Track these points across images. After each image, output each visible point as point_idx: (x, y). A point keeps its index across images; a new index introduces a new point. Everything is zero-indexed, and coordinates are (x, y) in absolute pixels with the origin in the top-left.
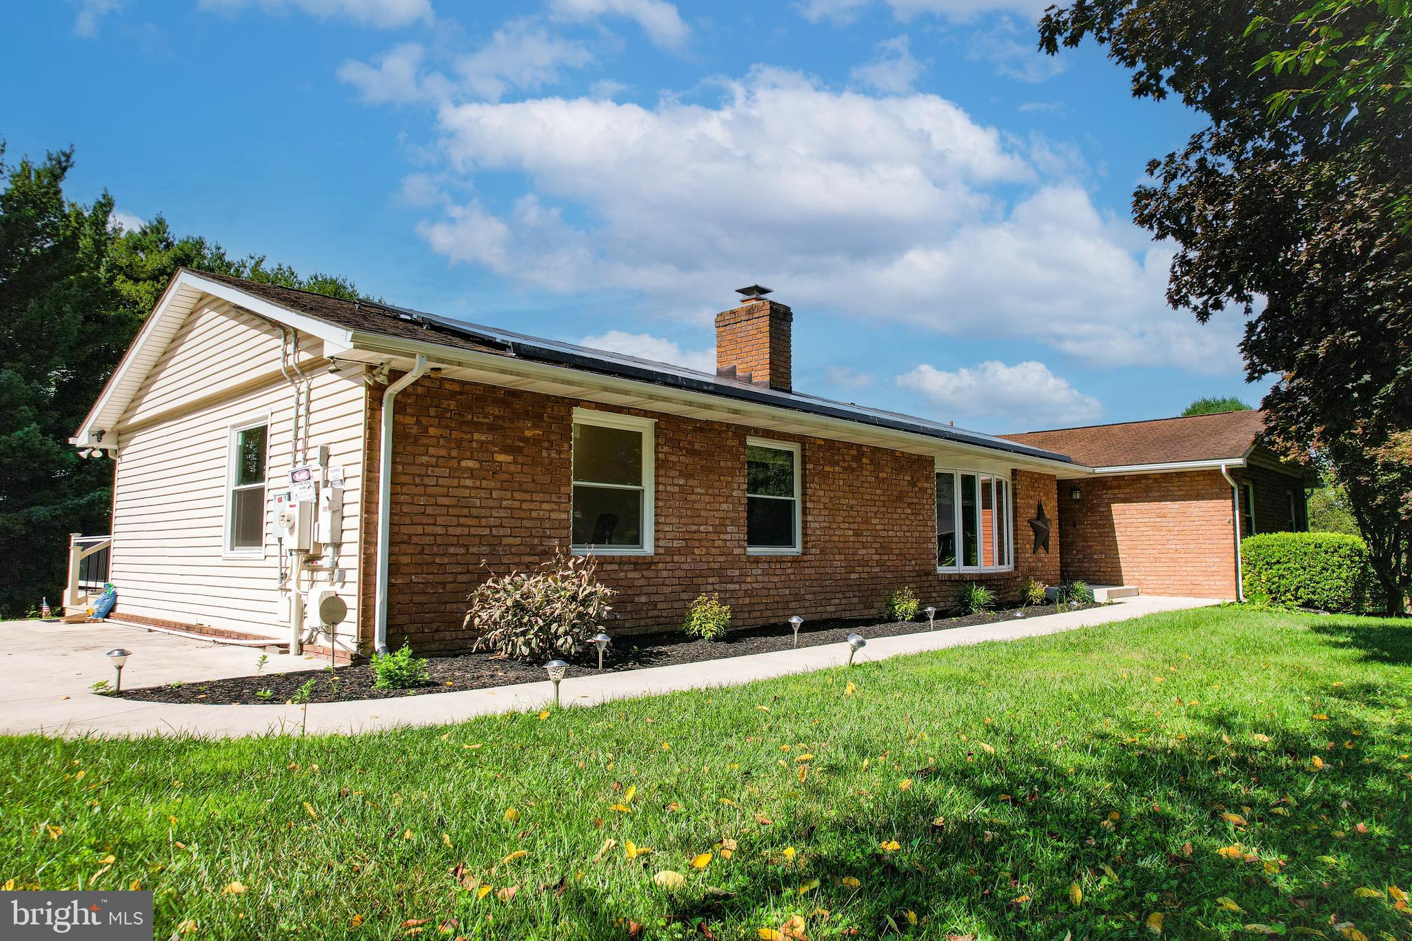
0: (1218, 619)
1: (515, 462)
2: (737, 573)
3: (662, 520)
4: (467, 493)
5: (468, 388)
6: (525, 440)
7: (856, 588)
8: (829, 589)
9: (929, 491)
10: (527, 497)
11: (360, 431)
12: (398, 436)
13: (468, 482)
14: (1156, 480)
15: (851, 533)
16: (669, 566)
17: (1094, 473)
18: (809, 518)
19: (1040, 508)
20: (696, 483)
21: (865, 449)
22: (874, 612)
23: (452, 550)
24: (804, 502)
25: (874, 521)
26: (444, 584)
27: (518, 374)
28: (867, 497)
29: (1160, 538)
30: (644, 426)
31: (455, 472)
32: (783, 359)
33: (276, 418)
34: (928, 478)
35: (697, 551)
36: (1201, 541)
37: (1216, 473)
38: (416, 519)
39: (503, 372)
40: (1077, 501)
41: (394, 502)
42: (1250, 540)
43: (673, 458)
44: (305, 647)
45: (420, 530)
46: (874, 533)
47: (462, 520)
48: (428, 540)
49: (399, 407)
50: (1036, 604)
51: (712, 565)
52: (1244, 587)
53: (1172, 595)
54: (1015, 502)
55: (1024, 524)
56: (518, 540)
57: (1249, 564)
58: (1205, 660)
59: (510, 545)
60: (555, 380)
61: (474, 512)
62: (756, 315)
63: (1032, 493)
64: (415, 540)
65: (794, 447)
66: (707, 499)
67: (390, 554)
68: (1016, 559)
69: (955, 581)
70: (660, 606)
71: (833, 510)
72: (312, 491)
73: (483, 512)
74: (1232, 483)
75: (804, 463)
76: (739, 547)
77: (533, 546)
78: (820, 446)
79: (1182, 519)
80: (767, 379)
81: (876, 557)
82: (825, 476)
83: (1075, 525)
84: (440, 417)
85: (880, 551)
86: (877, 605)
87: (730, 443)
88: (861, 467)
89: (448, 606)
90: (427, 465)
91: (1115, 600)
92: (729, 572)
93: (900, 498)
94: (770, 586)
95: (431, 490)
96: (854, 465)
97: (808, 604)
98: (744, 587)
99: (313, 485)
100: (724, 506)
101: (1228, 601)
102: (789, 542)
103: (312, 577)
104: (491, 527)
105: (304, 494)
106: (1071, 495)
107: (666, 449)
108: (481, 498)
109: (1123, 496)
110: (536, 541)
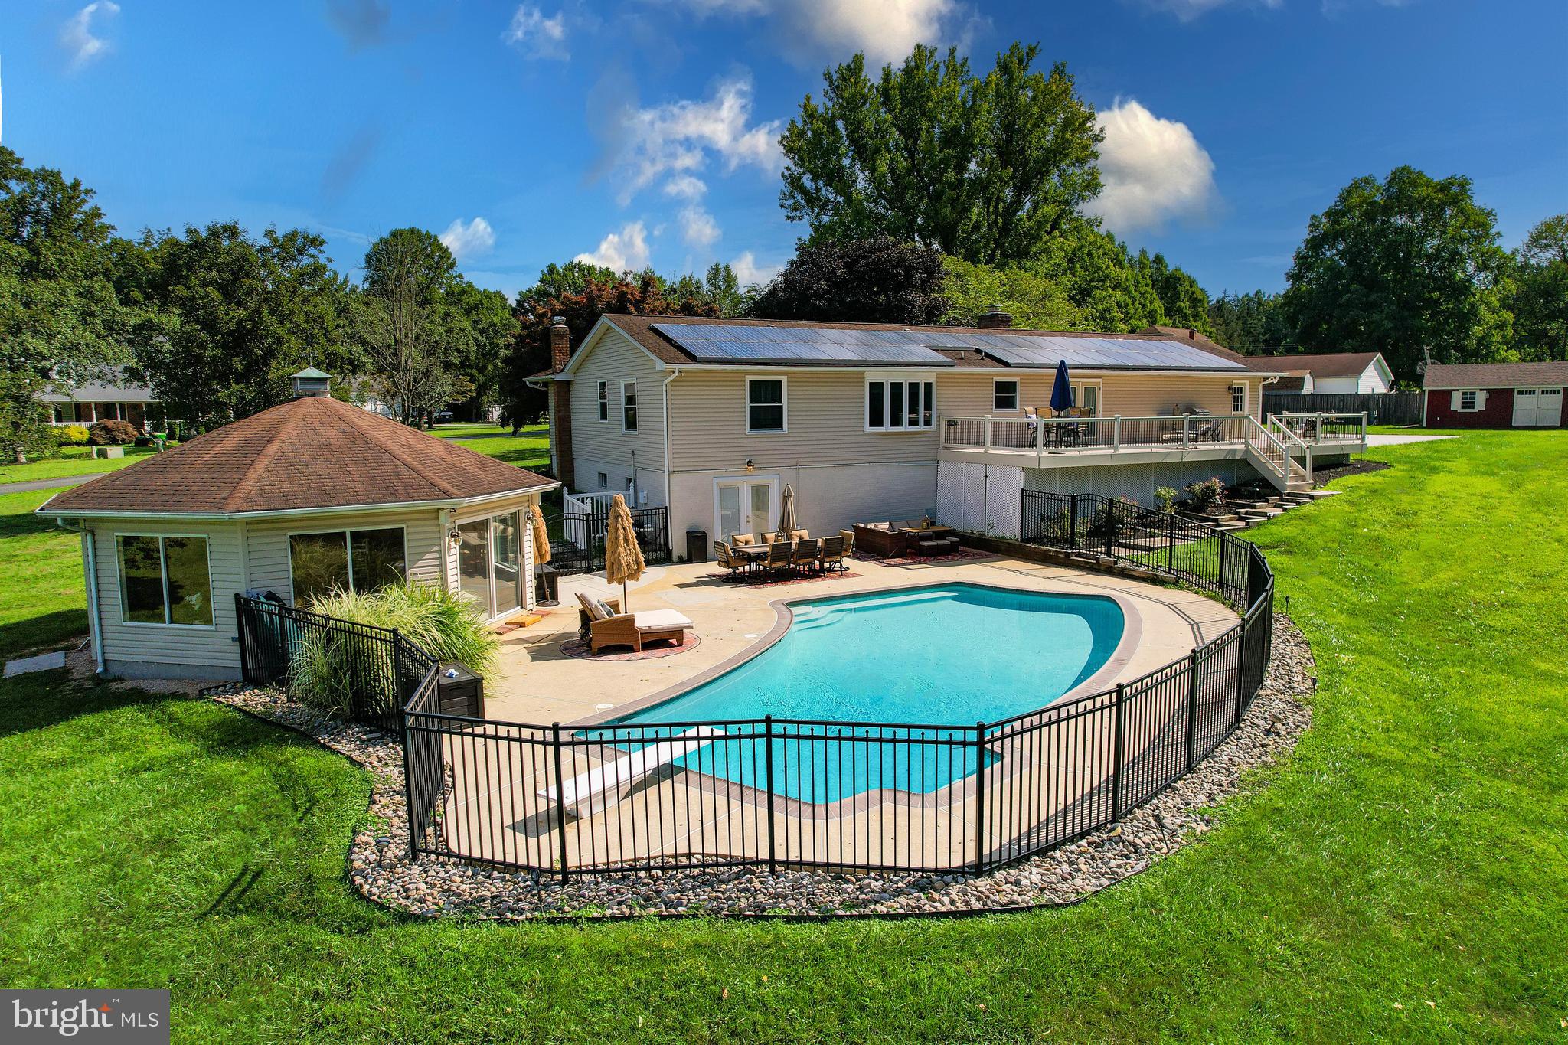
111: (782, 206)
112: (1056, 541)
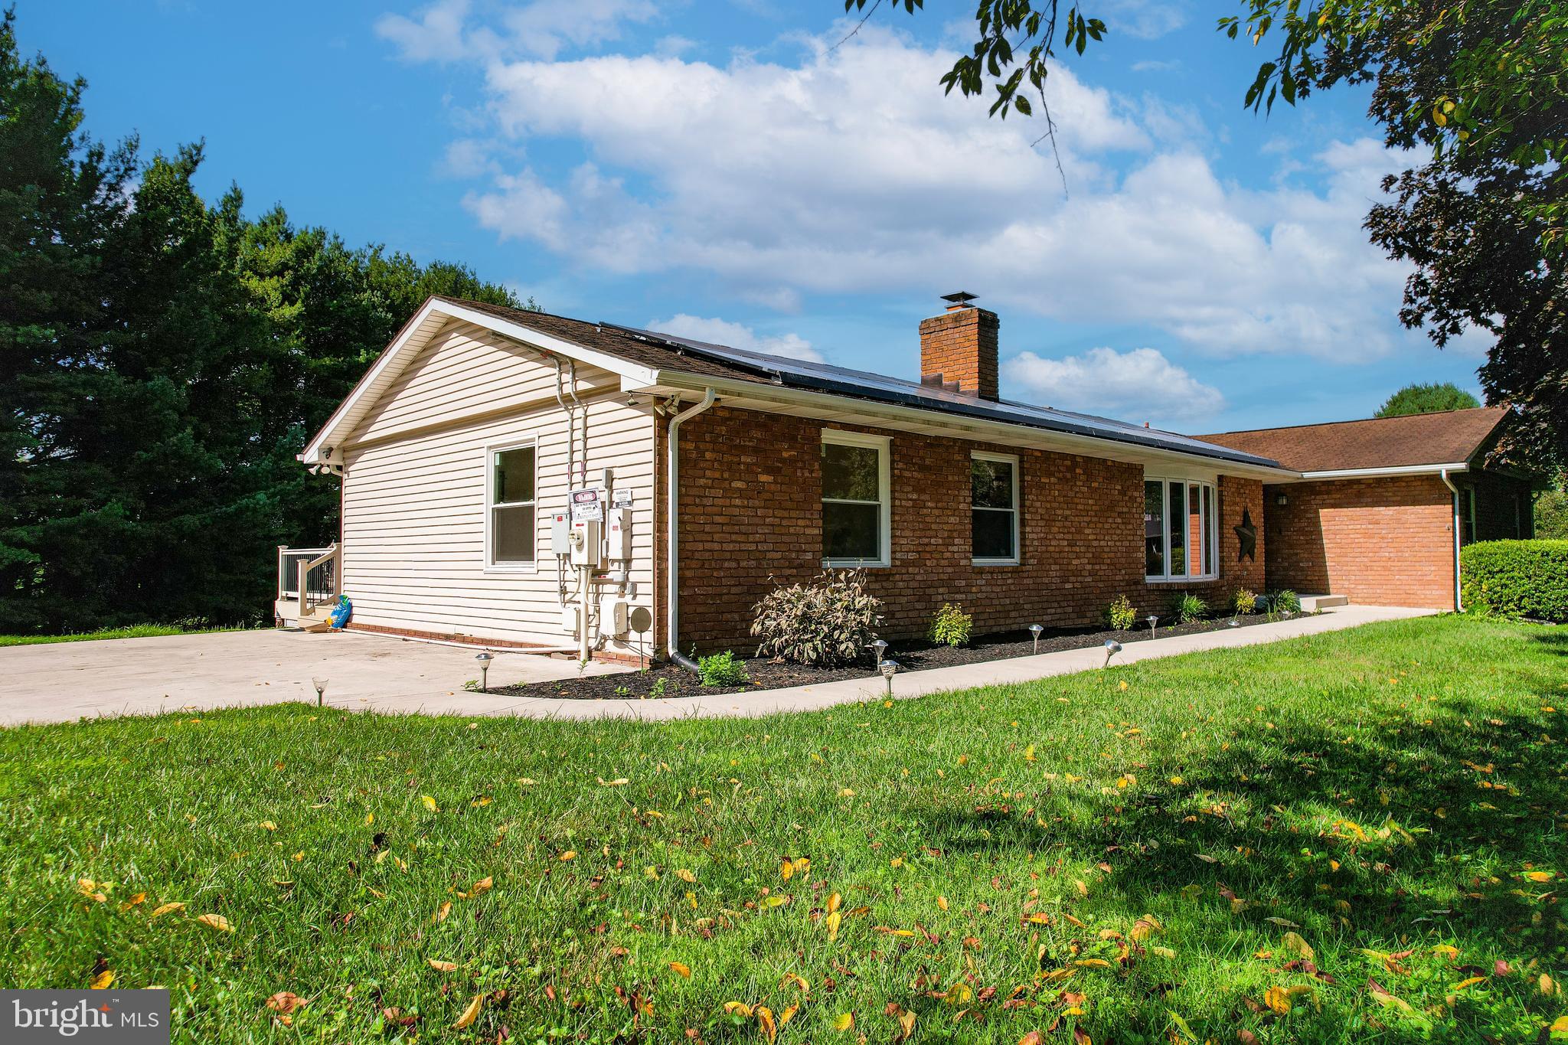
0: (1438, 629)
1: (775, 482)
2: (963, 583)
3: (898, 533)
4: (736, 511)
5: (736, 413)
6: (783, 461)
7: (1070, 597)
8: (1045, 599)
9: (1139, 500)
10: (786, 514)
11: (650, 456)
12: (682, 461)
13: (738, 502)
14: (1369, 485)
15: (1066, 543)
16: (905, 577)
17: (1302, 478)
18: (1028, 529)
19: (1246, 515)
20: (927, 497)
21: (1078, 459)
22: (1086, 621)
23: (726, 565)
24: (1022, 513)
25: (1087, 531)
26: (721, 595)
27: (786, 401)
28: (1080, 507)
29: (1371, 546)
30: (879, 443)
31: (728, 493)
32: (992, 368)
33: (544, 441)
34: (1137, 487)
35: (928, 563)
36: (1417, 549)
37: (1435, 478)
38: (698, 537)
39: (774, 399)
40: (1283, 507)
41: (681, 523)
42: (1471, 548)
43: (907, 474)
44: (594, 654)
45: (700, 546)
46: (1086, 543)
47: (734, 537)
48: (707, 555)
49: (683, 433)
50: (1245, 614)
51: (942, 576)
52: (1463, 596)
53: (1384, 604)
54: (1221, 509)
55: (1230, 532)
56: (779, 555)
57: (1468, 573)
58: (1431, 666)
59: (773, 560)
60: (816, 406)
61: (743, 529)
62: (963, 323)
63: (1238, 499)
64: (697, 555)
65: (1012, 459)
66: (936, 512)
67: (679, 569)
68: (1221, 567)
69: (1163, 590)
70: (898, 615)
71: (1049, 522)
72: (598, 512)
73: (750, 529)
74: (1452, 488)
75: (1022, 475)
76: (966, 558)
77: (790, 560)
78: (1036, 457)
79: (1396, 526)
80: (976, 388)
81: (1089, 567)
82: (1041, 487)
83: (1280, 533)
84: (714, 442)
85: (1092, 561)
86: (1089, 614)
87: (957, 457)
88: (1075, 478)
89: (724, 615)
90: (705, 487)
91: (1324, 610)
92: (957, 583)
93: (1111, 507)
94: (993, 595)
95: (709, 510)
96: (1069, 475)
97: (1026, 614)
98: (970, 597)
99: (600, 505)
100: (952, 519)
101: (1445, 611)
102: (1009, 554)
103: (597, 589)
104: (757, 543)
105: (587, 514)
106: (1276, 502)
107: (901, 465)
108: (748, 516)
109: (1332, 501)
110: (794, 555)
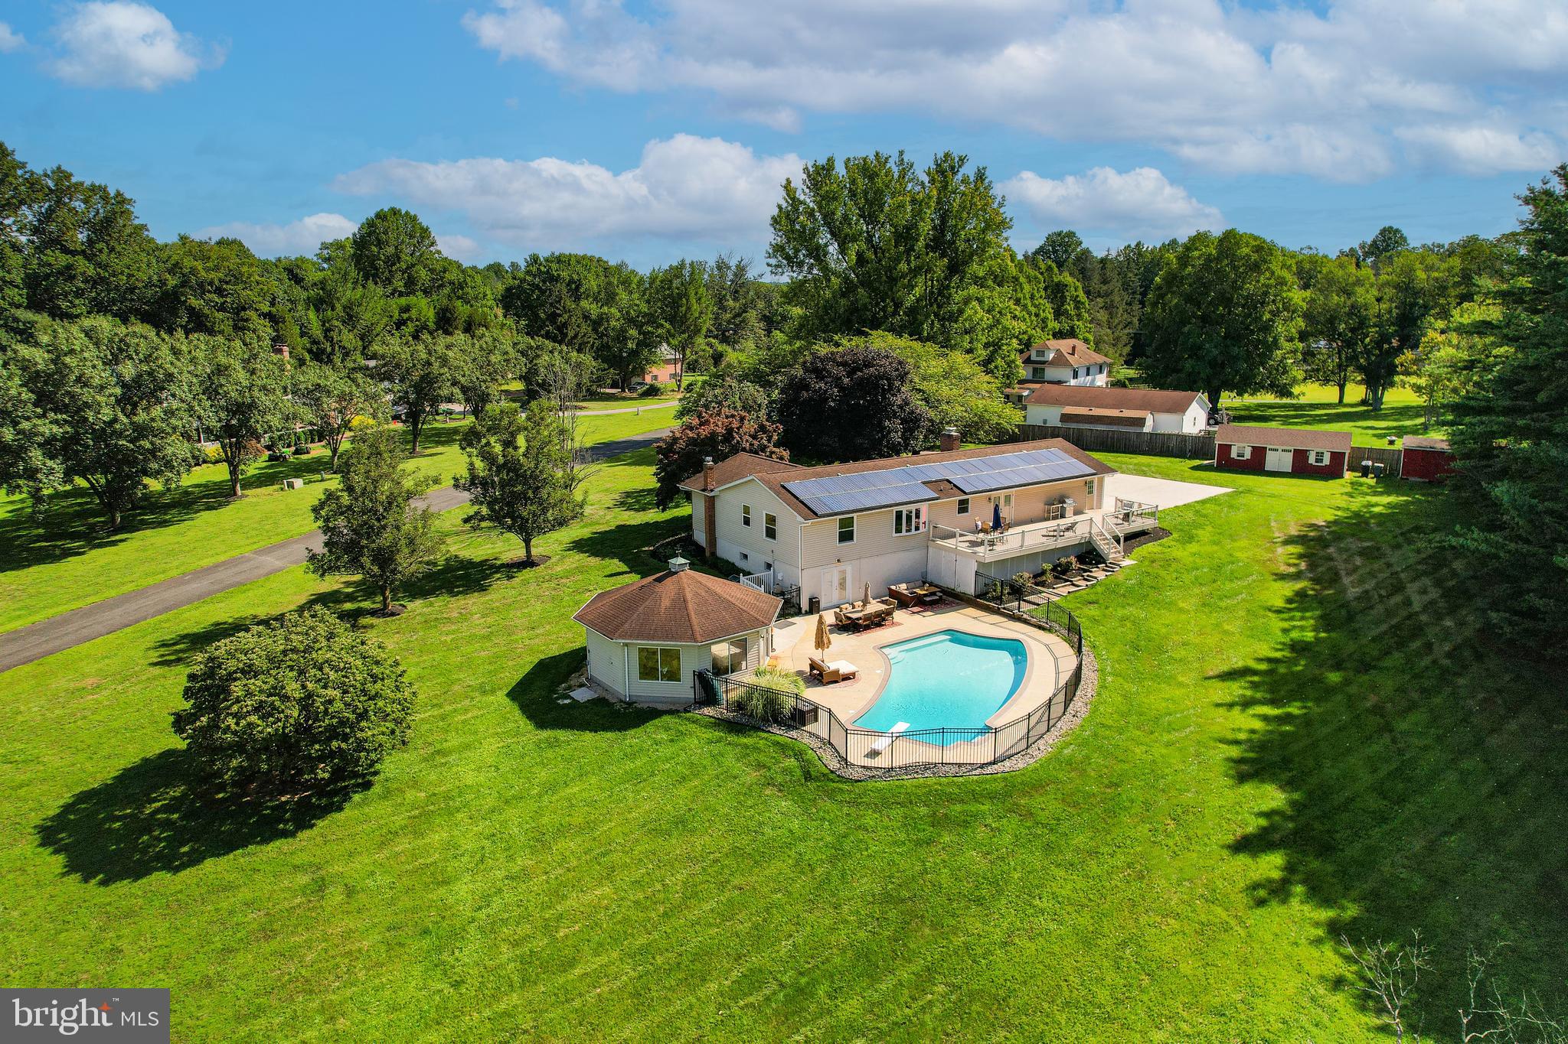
111: (768, 265)
112: (993, 599)
